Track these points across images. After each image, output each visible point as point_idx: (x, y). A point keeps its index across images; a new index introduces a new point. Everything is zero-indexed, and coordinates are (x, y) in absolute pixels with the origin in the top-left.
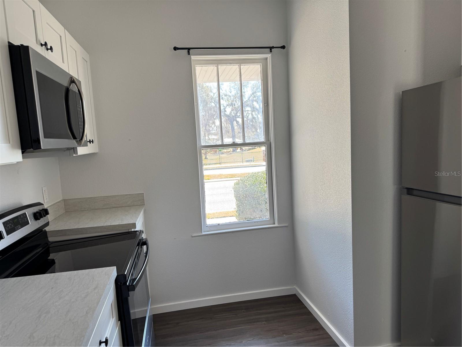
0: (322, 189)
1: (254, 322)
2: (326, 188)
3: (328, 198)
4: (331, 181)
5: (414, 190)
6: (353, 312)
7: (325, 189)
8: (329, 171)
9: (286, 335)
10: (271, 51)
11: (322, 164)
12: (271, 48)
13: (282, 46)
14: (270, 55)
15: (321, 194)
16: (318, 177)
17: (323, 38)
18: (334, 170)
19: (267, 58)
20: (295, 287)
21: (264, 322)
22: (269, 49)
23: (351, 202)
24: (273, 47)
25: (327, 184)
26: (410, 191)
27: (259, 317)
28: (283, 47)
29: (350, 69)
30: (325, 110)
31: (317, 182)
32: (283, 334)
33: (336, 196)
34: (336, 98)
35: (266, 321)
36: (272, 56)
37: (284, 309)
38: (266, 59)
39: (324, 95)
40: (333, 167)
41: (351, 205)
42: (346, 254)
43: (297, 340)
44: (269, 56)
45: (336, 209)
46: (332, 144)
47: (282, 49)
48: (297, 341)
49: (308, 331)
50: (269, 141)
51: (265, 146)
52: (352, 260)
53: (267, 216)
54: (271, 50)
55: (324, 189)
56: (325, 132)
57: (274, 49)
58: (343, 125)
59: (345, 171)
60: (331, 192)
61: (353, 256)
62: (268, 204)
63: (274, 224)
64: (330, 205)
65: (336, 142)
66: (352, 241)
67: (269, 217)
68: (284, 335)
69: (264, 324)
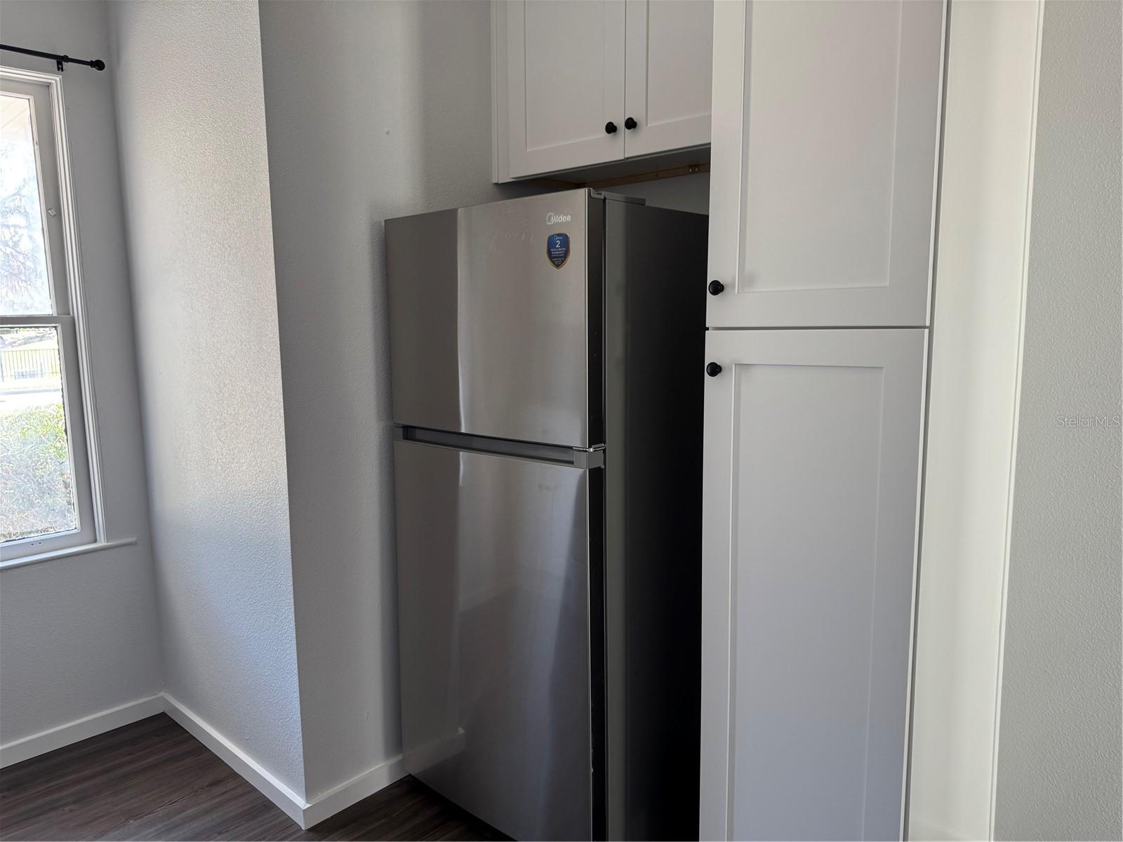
0: (220, 439)
1: (40, 815)
2: (229, 435)
3: (233, 459)
4: (241, 419)
5: (417, 430)
6: (299, 715)
7: (227, 437)
8: (234, 393)
9: (135, 820)
10: (60, 68)
11: (216, 377)
12: (61, 61)
13: (94, 60)
14: (58, 79)
15: (217, 452)
16: (209, 410)
17: (201, 63)
18: (245, 390)
19: (50, 83)
20: (162, 694)
21: (72, 807)
22: (54, 62)
23: (286, 463)
24: (66, 59)
25: (232, 425)
26: (408, 432)
27: (56, 796)
28: (99, 65)
29: (268, 152)
30: (217, 244)
31: (208, 424)
32: (127, 820)
33: (252, 454)
34: (239, 217)
35: (74, 802)
36: (64, 82)
37: (130, 757)
38: (48, 86)
39: (212, 206)
40: (243, 384)
41: (286, 471)
42: (279, 586)
43: (166, 823)
44: (55, 79)
45: (254, 483)
46: (238, 327)
47: (94, 69)
48: (165, 825)
49: (197, 791)
50: (69, 314)
51: (55, 327)
52: (292, 596)
53: (73, 522)
54: (59, 63)
55: (224, 437)
56: (220, 298)
57: (70, 63)
58: (260, 284)
59: (269, 392)
60: (240, 445)
61: (294, 588)
62: (74, 490)
63: (95, 541)
64: (239, 476)
65: (246, 324)
66: (290, 554)
67: (78, 525)
68: (131, 822)
69: (71, 811)
